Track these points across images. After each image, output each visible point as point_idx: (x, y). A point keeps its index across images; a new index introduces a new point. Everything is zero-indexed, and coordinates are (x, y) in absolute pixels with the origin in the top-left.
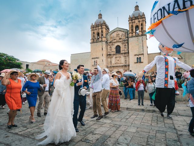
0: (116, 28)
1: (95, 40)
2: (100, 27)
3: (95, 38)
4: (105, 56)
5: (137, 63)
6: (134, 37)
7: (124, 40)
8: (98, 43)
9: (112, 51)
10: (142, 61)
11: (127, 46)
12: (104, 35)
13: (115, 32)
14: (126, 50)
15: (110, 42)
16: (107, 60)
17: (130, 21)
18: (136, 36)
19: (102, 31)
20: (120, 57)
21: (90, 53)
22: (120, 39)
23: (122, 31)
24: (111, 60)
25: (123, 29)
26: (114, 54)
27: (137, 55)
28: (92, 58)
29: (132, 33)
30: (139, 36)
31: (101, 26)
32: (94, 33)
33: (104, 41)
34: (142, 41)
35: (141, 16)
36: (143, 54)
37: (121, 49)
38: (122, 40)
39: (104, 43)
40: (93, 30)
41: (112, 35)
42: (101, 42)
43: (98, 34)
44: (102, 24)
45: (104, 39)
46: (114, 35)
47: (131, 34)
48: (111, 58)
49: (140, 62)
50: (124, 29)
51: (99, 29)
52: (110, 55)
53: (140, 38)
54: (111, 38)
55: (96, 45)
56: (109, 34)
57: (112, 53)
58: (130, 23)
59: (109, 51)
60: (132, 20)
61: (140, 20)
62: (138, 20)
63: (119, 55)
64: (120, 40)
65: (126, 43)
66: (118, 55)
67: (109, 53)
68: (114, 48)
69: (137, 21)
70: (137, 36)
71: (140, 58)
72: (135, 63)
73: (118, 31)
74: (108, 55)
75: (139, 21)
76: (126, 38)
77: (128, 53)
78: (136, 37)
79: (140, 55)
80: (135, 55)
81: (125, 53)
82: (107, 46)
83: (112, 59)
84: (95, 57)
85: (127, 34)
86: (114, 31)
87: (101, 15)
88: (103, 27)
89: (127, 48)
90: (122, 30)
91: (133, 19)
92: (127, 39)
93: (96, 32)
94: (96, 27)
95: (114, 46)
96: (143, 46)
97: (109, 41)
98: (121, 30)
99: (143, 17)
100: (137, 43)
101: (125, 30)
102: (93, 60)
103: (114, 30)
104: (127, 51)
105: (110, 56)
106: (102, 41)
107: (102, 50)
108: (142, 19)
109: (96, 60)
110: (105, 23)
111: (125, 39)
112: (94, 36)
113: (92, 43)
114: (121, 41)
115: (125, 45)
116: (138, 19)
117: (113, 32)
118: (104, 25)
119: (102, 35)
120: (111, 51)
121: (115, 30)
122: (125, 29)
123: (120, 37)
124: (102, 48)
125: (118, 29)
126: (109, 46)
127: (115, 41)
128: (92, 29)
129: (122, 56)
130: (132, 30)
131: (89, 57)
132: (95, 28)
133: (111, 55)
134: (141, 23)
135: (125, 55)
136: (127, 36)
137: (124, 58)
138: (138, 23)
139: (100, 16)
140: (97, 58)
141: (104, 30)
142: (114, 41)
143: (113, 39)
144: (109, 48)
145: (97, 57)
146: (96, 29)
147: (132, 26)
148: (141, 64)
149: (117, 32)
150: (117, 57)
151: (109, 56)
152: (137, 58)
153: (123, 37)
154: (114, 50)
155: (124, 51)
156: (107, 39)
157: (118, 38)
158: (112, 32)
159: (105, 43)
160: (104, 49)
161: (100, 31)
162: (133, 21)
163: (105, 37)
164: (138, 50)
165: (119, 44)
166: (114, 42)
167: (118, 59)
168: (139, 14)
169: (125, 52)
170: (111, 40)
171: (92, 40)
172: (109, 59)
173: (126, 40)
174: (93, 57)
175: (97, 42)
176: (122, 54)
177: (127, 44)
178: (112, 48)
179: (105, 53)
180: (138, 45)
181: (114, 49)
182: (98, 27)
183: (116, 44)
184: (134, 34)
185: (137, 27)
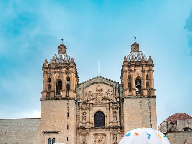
0: (97, 78)
1: (52, 95)
2: (64, 70)
3: (52, 89)
4: (73, 129)
6: (135, 98)
7: (113, 103)
8: (58, 102)
9: (88, 120)
11: (118, 115)
12: (73, 87)
13: (94, 83)
14: (115, 121)
15: (83, 103)
16: (76, 139)
17: (126, 68)
18: (138, 97)
19: (68, 79)
20: (105, 135)
21: (39, 121)
22: (105, 99)
23: (108, 85)
24: (84, 139)
25: (110, 80)
26: (92, 128)
28: (45, 133)
29: (130, 91)
30: (144, 97)
31: (67, 68)
32: (50, 80)
33: (73, 99)
34: (150, 107)
35: (146, 62)
37: (107, 119)
38: (108, 101)
39: (72, 103)
40: (47, 73)
41: (88, 90)
42: (65, 99)
43: (59, 83)
44: (69, 64)
45: (72, 95)
46: (93, 89)
47: (128, 92)
48: (84, 135)
50: (112, 81)
51: (61, 73)
52: (83, 128)
53: (146, 101)
54: (86, 94)
55: (54, 106)
56: (81, 87)
57: (88, 125)
59: (81, 120)
60: (129, 66)
61: (144, 67)
62: (141, 68)
63: (102, 131)
64: (105, 102)
65: (117, 108)
66: (99, 131)
67: (80, 125)
68: (91, 116)
69: (138, 69)
70: (140, 98)
73: (100, 83)
74: (78, 128)
75: (143, 71)
76: (117, 98)
77: (122, 127)
78: (138, 99)
81: (114, 128)
82: (77, 110)
83: (87, 137)
84: (51, 129)
85: (117, 91)
86: (92, 82)
87: (64, 46)
88: (71, 69)
89: (118, 117)
90: (108, 82)
91: (133, 65)
92: (118, 100)
93: (54, 78)
94: (56, 68)
95: (91, 112)
96: (151, 117)
97: (81, 101)
98: (106, 82)
99: (150, 63)
100: (140, 111)
101: (113, 83)
102: (47, 137)
103: (93, 79)
104: (119, 124)
105: (84, 130)
106: (67, 98)
107: (68, 116)
108: (148, 68)
109: (52, 136)
110: (74, 64)
111: (115, 101)
112: (50, 86)
113: (46, 99)
114: (106, 104)
115: (115, 112)
116: (142, 66)
117: (91, 85)
118: (73, 67)
120: (84, 121)
121: (95, 81)
122: (115, 82)
123: (105, 95)
124: (68, 114)
125: (100, 80)
126: (81, 111)
127: (94, 102)
128: (46, 70)
129: (108, 133)
130: (130, 84)
131: (36, 129)
132: (52, 70)
133: (86, 128)
134: (146, 74)
135: (114, 132)
136: (117, 95)
137: (112, 136)
138: (141, 73)
139: (63, 49)
140: (55, 132)
142: (91, 102)
143: (90, 96)
144: (81, 116)
145: (57, 130)
146: (55, 73)
149: (97, 85)
150: (97, 134)
151: (81, 130)
154: (92, 120)
155: (111, 124)
156: (77, 96)
157: (100, 98)
158: (89, 83)
159: (74, 104)
160: (72, 115)
161: (64, 77)
162: (133, 68)
163: (74, 91)
165: (103, 109)
166: (93, 104)
167: (100, 137)
169: (115, 125)
170: (86, 99)
171: (45, 94)
172: (81, 138)
173: (116, 103)
174: (47, 130)
175: (56, 99)
176: (109, 128)
177: (118, 111)
178: (88, 115)
179: (73, 123)
180: (142, 113)
181: (91, 118)
183: (96, 109)
184: (134, 93)
185: (138, 80)
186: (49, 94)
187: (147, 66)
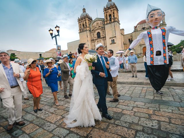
0: (96, 19)
1: (82, 30)
2: (84, 20)
4: (89, 41)
5: (112, 44)
6: (108, 24)
8: (84, 32)
10: (115, 42)
13: (95, 21)
15: (92, 31)
16: (92, 45)
17: (105, 12)
19: (86, 23)
20: (100, 41)
21: (79, 41)
22: (99, 27)
26: (96, 39)
27: (112, 38)
30: (112, 23)
31: (85, 19)
34: (115, 26)
35: (113, 6)
36: (115, 37)
37: (101, 35)
38: (100, 27)
39: (88, 32)
41: (94, 25)
43: (83, 25)
44: (85, 17)
45: (88, 29)
47: (106, 22)
48: (94, 42)
49: (114, 43)
51: (83, 21)
52: (93, 40)
54: (93, 27)
55: (83, 34)
56: (91, 24)
57: (95, 39)
58: (104, 13)
59: (92, 37)
60: (106, 11)
61: (111, 9)
65: (104, 29)
66: (99, 40)
67: (92, 39)
69: (109, 11)
71: (114, 40)
72: (110, 44)
73: (97, 20)
75: (111, 11)
76: (103, 25)
78: (110, 24)
79: (113, 37)
80: (110, 38)
81: (103, 38)
82: (91, 33)
85: (103, 22)
88: (86, 19)
89: (104, 33)
90: (100, 20)
91: (107, 10)
93: (81, 23)
94: (81, 20)
95: (95, 33)
96: (115, 30)
97: (92, 30)
100: (111, 29)
106: (86, 30)
108: (113, 9)
110: (87, 16)
111: (103, 27)
112: (81, 27)
113: (80, 33)
114: (100, 29)
116: (110, 9)
119: (86, 25)
120: (94, 37)
121: (95, 20)
122: (102, 19)
123: (99, 25)
124: (87, 36)
125: (97, 19)
126: (92, 34)
127: (96, 29)
128: (79, 22)
129: (101, 40)
130: (107, 18)
136: (104, 24)
137: (103, 41)
138: (111, 12)
139: (84, 10)
141: (87, 21)
142: (95, 29)
144: (92, 35)
146: (81, 22)
147: (106, 15)
148: (115, 44)
150: (98, 41)
152: (112, 40)
153: (101, 25)
154: (96, 36)
156: (90, 28)
157: (98, 26)
160: (89, 36)
162: (107, 11)
163: (88, 27)
164: (112, 34)
165: (99, 31)
168: (111, 4)
169: (104, 36)
171: (80, 31)
172: (93, 44)
176: (102, 38)
177: (104, 30)
178: (94, 35)
179: (89, 39)
180: (112, 30)
182: (83, 19)
183: (97, 31)
184: (108, 22)
185: (110, 15)
186: (81, 30)
187: (112, 8)
